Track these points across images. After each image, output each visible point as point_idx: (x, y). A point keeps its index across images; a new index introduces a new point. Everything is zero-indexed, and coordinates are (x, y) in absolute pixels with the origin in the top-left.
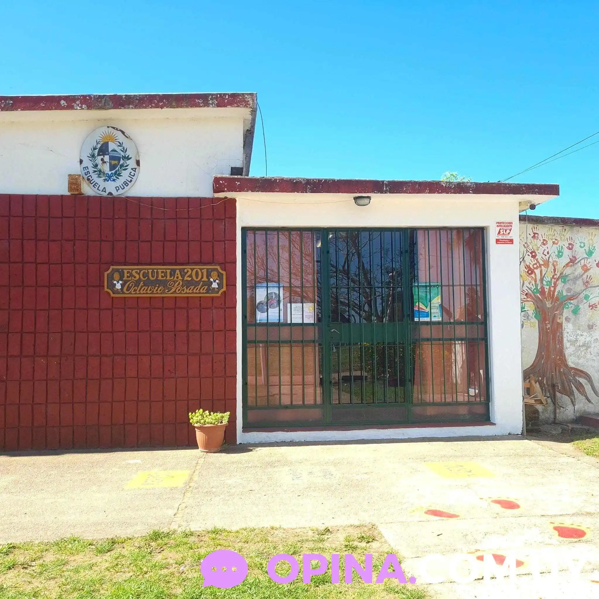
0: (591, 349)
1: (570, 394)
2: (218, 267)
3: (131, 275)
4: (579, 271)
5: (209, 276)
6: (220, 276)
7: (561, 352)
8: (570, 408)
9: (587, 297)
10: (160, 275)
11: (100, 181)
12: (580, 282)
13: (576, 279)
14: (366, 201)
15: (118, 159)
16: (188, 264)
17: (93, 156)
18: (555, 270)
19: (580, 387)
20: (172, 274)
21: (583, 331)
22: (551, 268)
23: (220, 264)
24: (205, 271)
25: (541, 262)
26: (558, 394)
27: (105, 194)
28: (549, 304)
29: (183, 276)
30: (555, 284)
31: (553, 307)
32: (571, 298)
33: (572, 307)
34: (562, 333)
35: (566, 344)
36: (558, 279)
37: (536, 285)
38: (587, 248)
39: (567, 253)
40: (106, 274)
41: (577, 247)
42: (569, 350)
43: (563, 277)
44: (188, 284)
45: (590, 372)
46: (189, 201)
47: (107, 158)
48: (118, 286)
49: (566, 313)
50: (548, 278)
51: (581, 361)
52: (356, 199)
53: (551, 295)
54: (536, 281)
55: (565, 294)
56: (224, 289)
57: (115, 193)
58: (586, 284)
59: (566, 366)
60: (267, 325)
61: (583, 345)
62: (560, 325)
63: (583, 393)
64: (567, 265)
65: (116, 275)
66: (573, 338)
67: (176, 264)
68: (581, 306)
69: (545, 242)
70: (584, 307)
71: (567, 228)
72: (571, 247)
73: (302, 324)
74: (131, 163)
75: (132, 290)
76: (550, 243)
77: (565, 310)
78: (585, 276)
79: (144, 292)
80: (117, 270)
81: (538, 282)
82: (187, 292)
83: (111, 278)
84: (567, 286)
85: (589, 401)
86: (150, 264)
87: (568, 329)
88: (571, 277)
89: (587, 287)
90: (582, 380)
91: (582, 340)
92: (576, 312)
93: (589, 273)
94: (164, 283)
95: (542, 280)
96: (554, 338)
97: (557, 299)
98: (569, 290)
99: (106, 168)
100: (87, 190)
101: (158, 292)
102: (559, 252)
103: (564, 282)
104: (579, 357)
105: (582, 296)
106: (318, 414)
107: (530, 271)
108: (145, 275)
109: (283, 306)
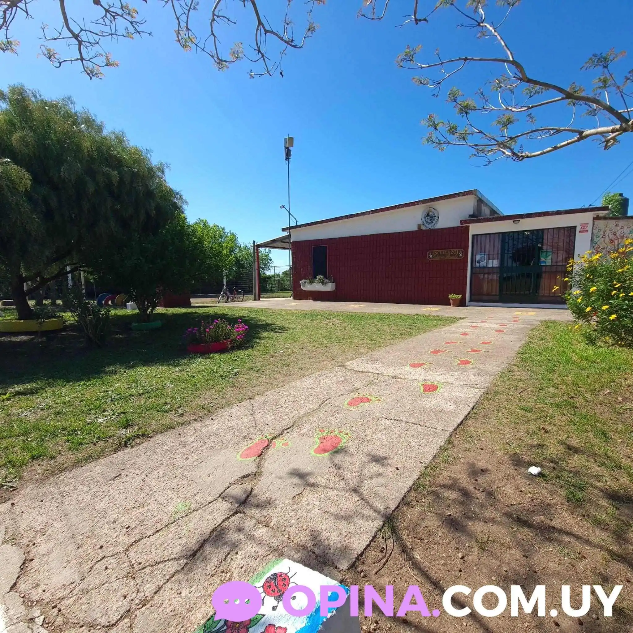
5: (459, 252)
11: (427, 225)
14: (518, 222)
15: (432, 217)
16: (453, 248)
17: (425, 217)
23: (463, 248)
27: (428, 229)
46: (453, 228)
47: (429, 217)
48: (431, 257)
52: (513, 221)
56: (464, 256)
57: (431, 228)
60: (480, 267)
65: (431, 254)
73: (493, 267)
74: (436, 218)
80: (430, 252)
83: (429, 254)
86: (441, 249)
94: (444, 255)
99: (429, 221)
100: (423, 228)
106: (497, 298)
107: (612, 241)
108: (439, 253)
109: (485, 261)
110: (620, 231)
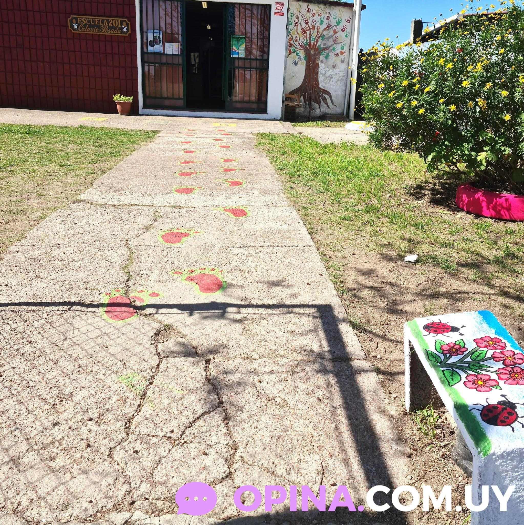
0: (333, 79)
1: (319, 103)
2: (126, 20)
3: (82, 21)
4: (332, 33)
5: (122, 24)
6: (127, 25)
7: (316, 80)
8: (318, 110)
9: (334, 49)
10: (97, 22)
12: (331, 40)
13: (329, 38)
16: (111, 16)
18: (318, 32)
19: (324, 100)
20: (103, 22)
21: (330, 68)
22: (316, 30)
23: (127, 18)
24: (119, 21)
25: (311, 27)
26: (313, 103)
28: (312, 52)
29: (108, 24)
30: (317, 40)
31: (315, 53)
32: (325, 49)
33: (325, 54)
34: (318, 69)
35: (320, 75)
36: (319, 38)
37: (307, 41)
38: (337, 19)
39: (326, 21)
40: (69, 19)
41: (331, 19)
42: (321, 79)
43: (322, 36)
44: (111, 28)
45: (331, 92)
48: (76, 27)
49: (322, 58)
50: (313, 37)
51: (327, 85)
53: (314, 46)
54: (307, 38)
55: (322, 46)
56: (130, 32)
58: (335, 41)
59: (319, 87)
60: (154, 54)
61: (329, 77)
62: (318, 64)
63: (326, 103)
64: (325, 29)
65: (74, 21)
66: (324, 73)
67: (104, 17)
68: (330, 54)
69: (314, 15)
70: (332, 55)
71: (327, 6)
72: (328, 18)
73: (173, 55)
75: (83, 29)
76: (317, 15)
77: (321, 56)
78: (334, 37)
79: (89, 31)
80: (74, 18)
81: (308, 39)
82: (111, 32)
83: (71, 22)
84: (324, 42)
85: (329, 107)
86: (91, 16)
87: (322, 68)
88: (327, 36)
89: (335, 43)
90: (326, 96)
91: (328, 74)
92: (327, 57)
93: (336, 35)
94: (98, 27)
95: (310, 37)
96: (314, 72)
97: (318, 49)
98: (324, 44)
101: (95, 31)
102: (321, 21)
103: (323, 40)
104: (326, 83)
105: (331, 48)
106: (181, 103)
107: (304, 32)
108: (89, 21)
109: (161, 44)
110: (311, 20)
